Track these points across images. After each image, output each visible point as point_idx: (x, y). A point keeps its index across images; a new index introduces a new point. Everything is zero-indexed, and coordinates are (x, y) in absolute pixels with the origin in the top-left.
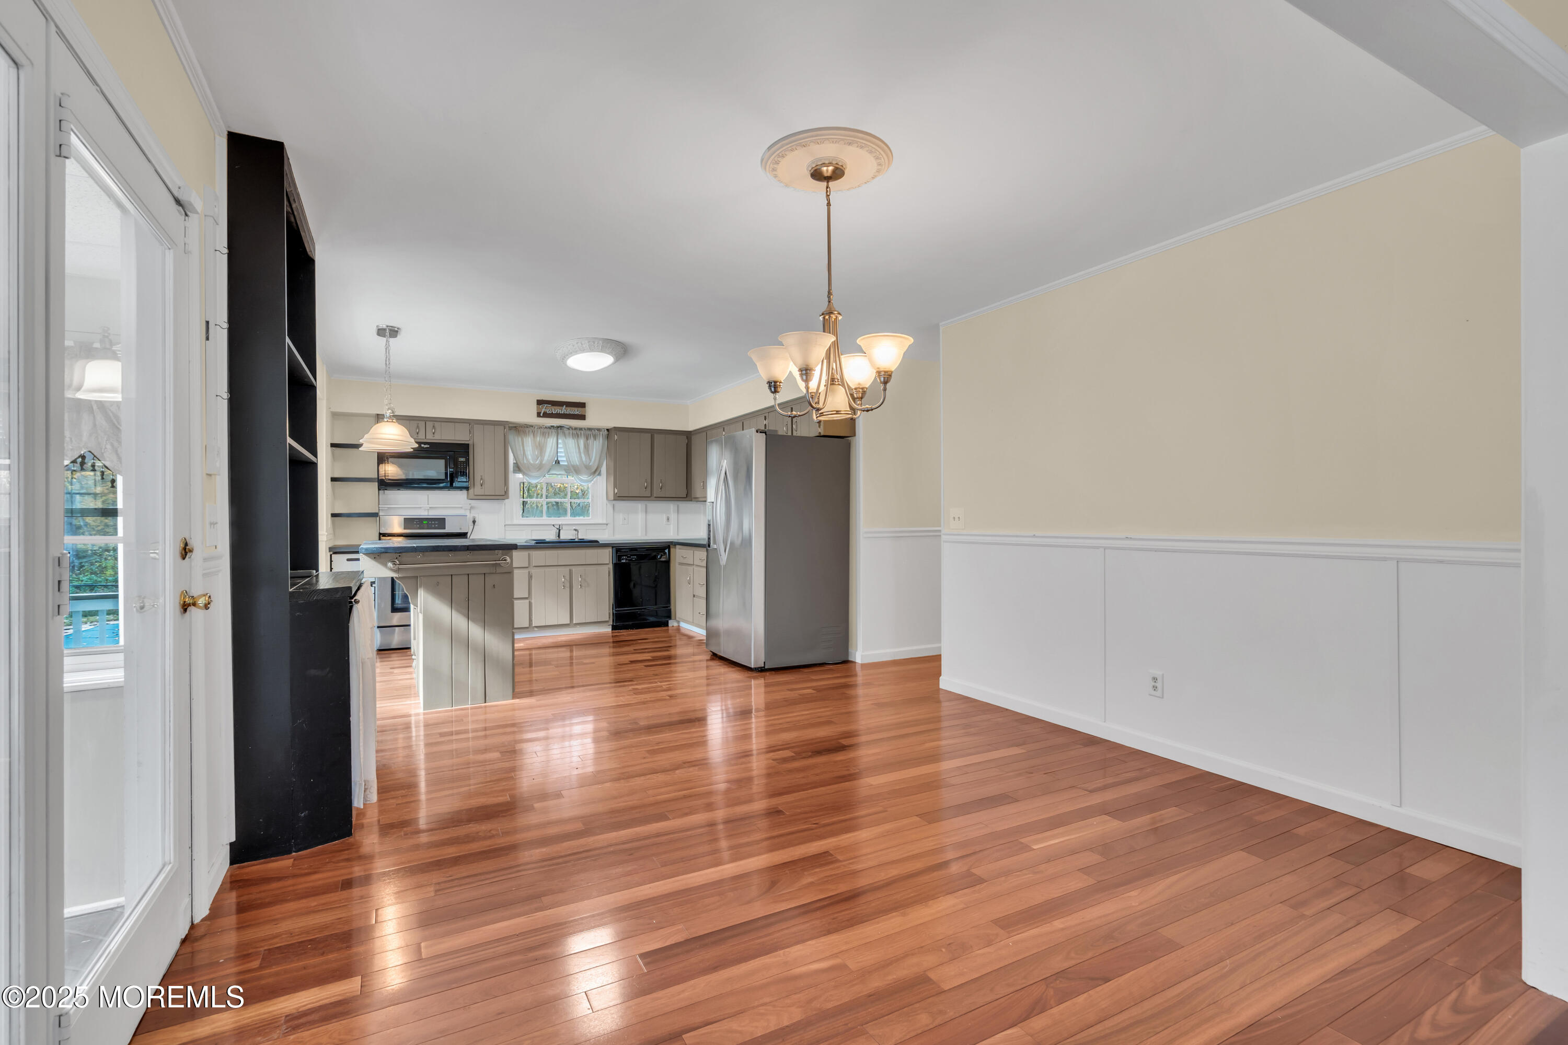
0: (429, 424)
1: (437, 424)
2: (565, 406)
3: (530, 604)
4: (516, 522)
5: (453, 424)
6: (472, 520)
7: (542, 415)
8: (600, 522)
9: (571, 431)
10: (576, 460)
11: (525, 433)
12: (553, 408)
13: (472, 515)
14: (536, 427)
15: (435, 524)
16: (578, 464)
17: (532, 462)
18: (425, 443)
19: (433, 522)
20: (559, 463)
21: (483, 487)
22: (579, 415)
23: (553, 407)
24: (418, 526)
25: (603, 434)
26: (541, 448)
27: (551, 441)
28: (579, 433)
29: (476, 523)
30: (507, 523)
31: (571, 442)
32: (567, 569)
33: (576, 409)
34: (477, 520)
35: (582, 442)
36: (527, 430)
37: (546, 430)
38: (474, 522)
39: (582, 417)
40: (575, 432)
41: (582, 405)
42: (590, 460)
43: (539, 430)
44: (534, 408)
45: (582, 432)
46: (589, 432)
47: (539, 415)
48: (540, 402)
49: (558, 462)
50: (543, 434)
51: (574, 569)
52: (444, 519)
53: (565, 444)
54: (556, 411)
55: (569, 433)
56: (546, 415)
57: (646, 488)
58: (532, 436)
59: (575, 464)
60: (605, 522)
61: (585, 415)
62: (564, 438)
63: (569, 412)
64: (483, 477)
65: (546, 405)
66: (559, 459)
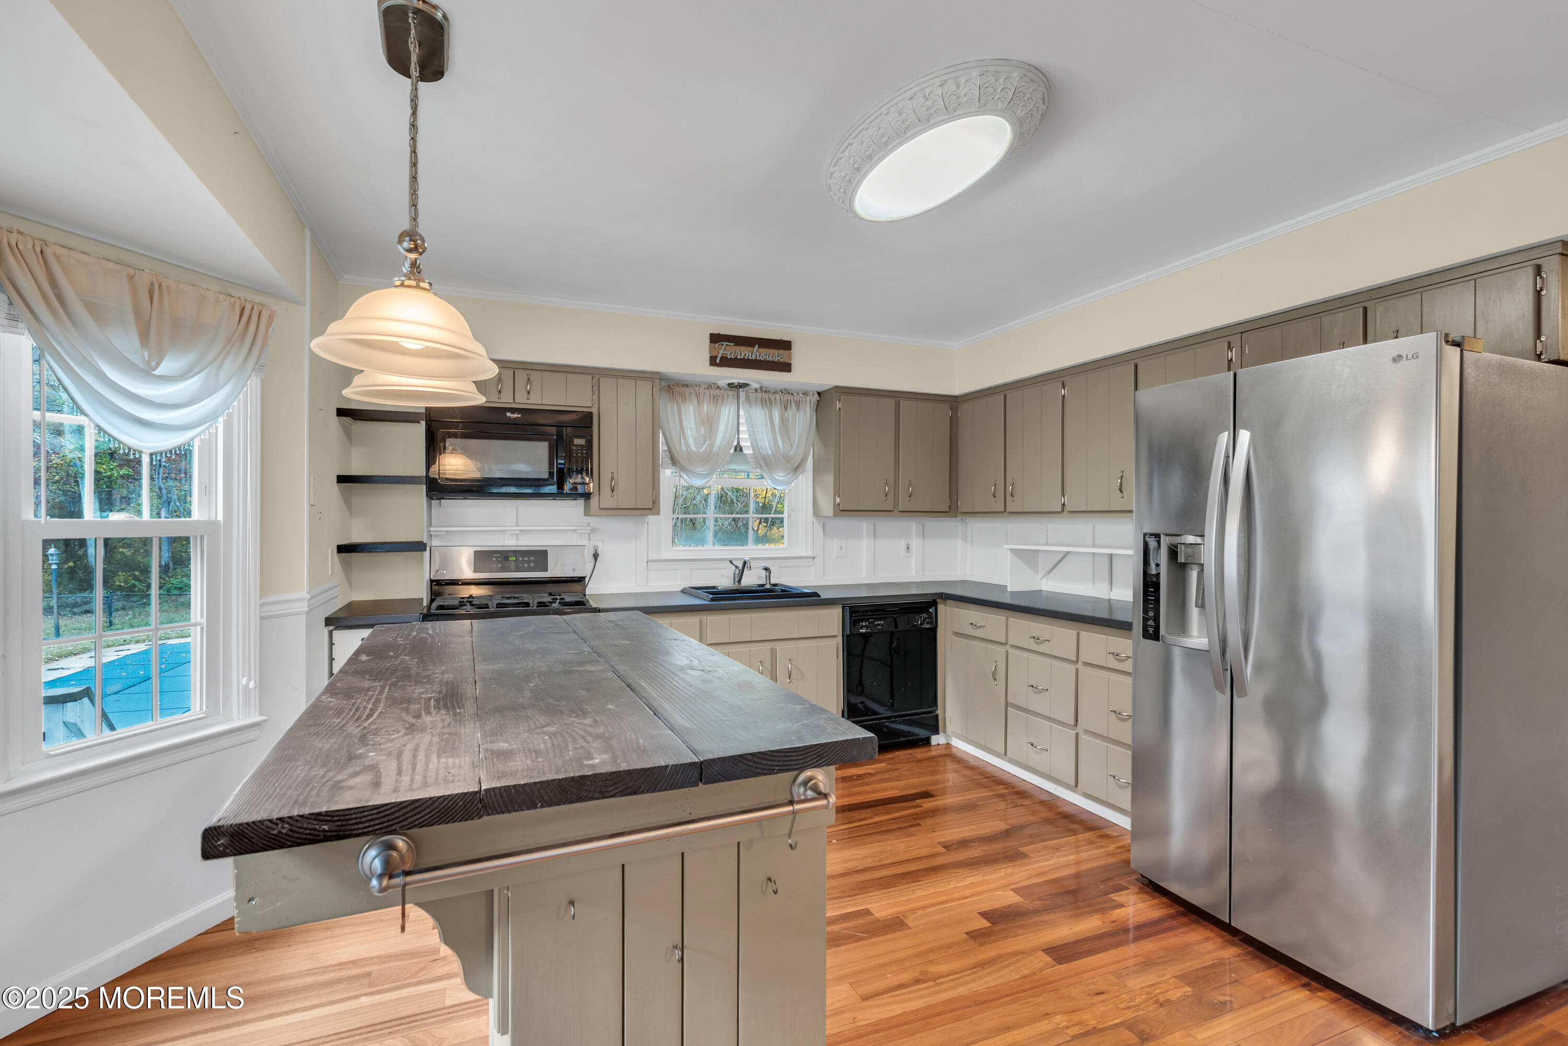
0: (521, 376)
1: (535, 376)
2: (757, 346)
4: (665, 556)
5: (564, 375)
6: (592, 552)
7: (718, 361)
8: (803, 554)
9: (759, 395)
10: (766, 446)
11: (684, 398)
12: (737, 349)
13: (592, 543)
14: (704, 386)
15: (529, 562)
16: (770, 452)
17: (694, 450)
18: (513, 410)
19: (526, 559)
20: (741, 450)
21: (615, 492)
22: (780, 362)
23: (737, 347)
24: (500, 566)
25: (810, 401)
26: (710, 423)
27: (727, 412)
28: (773, 399)
29: (599, 559)
30: (650, 558)
31: (759, 414)
32: (768, 646)
33: (776, 352)
34: (600, 552)
35: (776, 414)
36: (687, 390)
37: (718, 392)
38: (596, 556)
39: (786, 367)
40: (765, 396)
41: (786, 345)
42: (789, 447)
43: (708, 392)
44: (704, 350)
45: (778, 397)
46: (791, 396)
47: (713, 362)
48: (716, 339)
49: (739, 449)
50: (716, 398)
51: (779, 646)
52: (546, 552)
53: (750, 419)
54: (743, 354)
56: (726, 362)
57: (886, 496)
58: (697, 401)
59: (765, 453)
60: (810, 554)
61: (789, 364)
62: (748, 406)
63: (764, 357)
64: (615, 475)
65: (725, 343)
66: (741, 444)
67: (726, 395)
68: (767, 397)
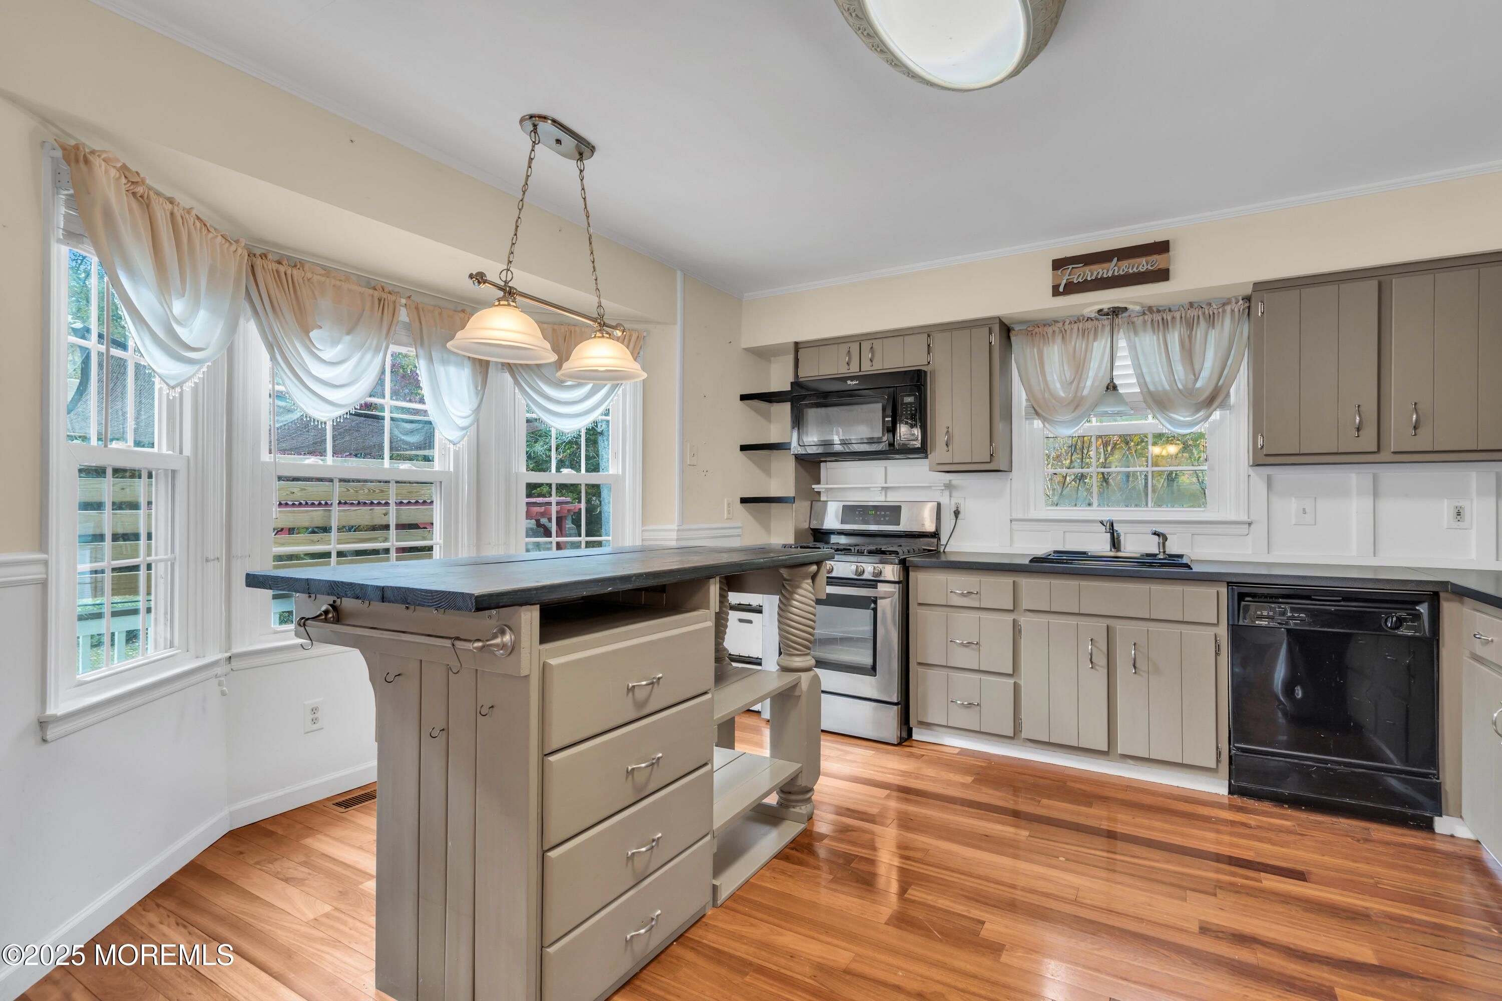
0: (866, 345)
2: (1116, 259)
3: (1016, 688)
4: (1033, 515)
5: (902, 338)
6: (954, 509)
7: (1061, 289)
8: (1233, 518)
9: (1148, 317)
10: (1159, 379)
11: (1044, 337)
12: (1087, 269)
13: (954, 501)
14: (1068, 322)
15: (885, 516)
16: (1167, 387)
17: (1063, 395)
18: (852, 378)
19: (883, 513)
20: (1115, 388)
21: (950, 448)
22: (1152, 271)
23: (1085, 268)
24: (861, 519)
25: (1233, 311)
26: (1078, 363)
27: (1100, 347)
28: (1169, 318)
29: (960, 516)
30: (1015, 516)
31: (1148, 341)
32: (1104, 623)
33: (1143, 260)
34: (961, 510)
35: (1176, 336)
36: (1050, 330)
37: (1089, 324)
38: (957, 513)
39: (1163, 275)
40: (1158, 317)
41: (1163, 247)
42: (1196, 380)
43: (1075, 327)
44: (1046, 278)
45: (1177, 314)
46: (1192, 313)
47: (1056, 292)
48: (1058, 264)
49: (1112, 387)
50: (1084, 333)
51: (1118, 625)
52: (898, 507)
53: (1133, 349)
54: (1095, 273)
55: (1145, 322)
56: (1072, 288)
57: (1358, 430)
58: (1059, 339)
59: (1160, 389)
60: (1244, 517)
61: (1169, 269)
62: (1132, 335)
63: (1126, 270)
64: (950, 430)
65: (1071, 267)
66: (1115, 381)
67: (1100, 326)
68: (1160, 318)
